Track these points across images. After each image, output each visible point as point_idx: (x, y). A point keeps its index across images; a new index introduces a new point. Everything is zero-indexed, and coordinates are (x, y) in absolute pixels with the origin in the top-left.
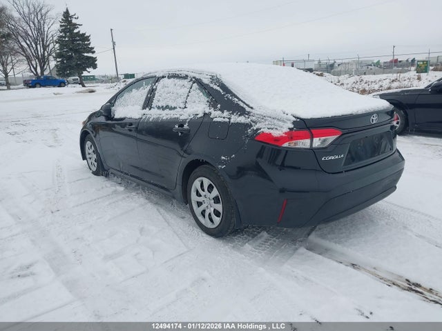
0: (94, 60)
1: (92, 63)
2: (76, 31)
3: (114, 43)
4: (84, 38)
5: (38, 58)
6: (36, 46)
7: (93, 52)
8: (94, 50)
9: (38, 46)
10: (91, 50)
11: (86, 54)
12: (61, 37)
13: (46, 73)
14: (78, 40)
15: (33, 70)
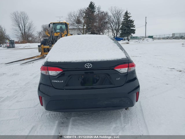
0: (134, 30)
1: (133, 31)
2: (129, 19)
3: (146, 23)
4: (132, 22)
5: (116, 30)
6: (116, 25)
7: (134, 27)
8: (135, 26)
9: (117, 26)
10: (134, 26)
11: (131, 28)
12: (123, 22)
13: (118, 36)
14: (129, 23)
15: (114, 34)
